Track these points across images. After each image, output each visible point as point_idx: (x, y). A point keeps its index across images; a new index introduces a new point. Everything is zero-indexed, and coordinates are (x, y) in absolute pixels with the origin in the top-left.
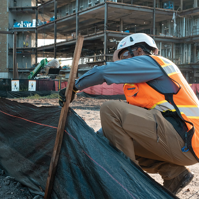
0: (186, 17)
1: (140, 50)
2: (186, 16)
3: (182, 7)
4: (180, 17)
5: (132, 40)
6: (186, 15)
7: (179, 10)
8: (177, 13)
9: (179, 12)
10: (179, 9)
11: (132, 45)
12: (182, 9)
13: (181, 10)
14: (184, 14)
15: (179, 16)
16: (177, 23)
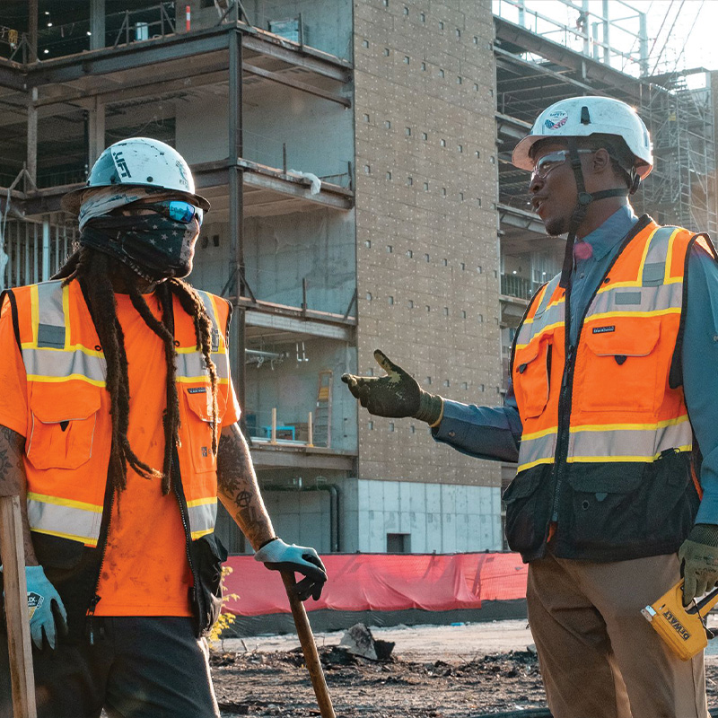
0: (53, 225)
1: (603, 157)
2: (53, 219)
3: (34, 170)
4: (26, 219)
5: (585, 119)
6: (52, 214)
7: (20, 187)
8: (9, 199)
9: (17, 194)
10: (21, 180)
11: (583, 134)
12: (33, 181)
13: (30, 187)
14: (46, 209)
15: (23, 215)
16: (10, 250)
